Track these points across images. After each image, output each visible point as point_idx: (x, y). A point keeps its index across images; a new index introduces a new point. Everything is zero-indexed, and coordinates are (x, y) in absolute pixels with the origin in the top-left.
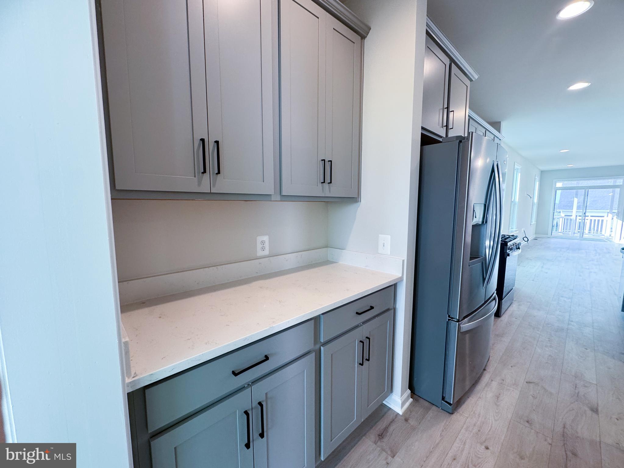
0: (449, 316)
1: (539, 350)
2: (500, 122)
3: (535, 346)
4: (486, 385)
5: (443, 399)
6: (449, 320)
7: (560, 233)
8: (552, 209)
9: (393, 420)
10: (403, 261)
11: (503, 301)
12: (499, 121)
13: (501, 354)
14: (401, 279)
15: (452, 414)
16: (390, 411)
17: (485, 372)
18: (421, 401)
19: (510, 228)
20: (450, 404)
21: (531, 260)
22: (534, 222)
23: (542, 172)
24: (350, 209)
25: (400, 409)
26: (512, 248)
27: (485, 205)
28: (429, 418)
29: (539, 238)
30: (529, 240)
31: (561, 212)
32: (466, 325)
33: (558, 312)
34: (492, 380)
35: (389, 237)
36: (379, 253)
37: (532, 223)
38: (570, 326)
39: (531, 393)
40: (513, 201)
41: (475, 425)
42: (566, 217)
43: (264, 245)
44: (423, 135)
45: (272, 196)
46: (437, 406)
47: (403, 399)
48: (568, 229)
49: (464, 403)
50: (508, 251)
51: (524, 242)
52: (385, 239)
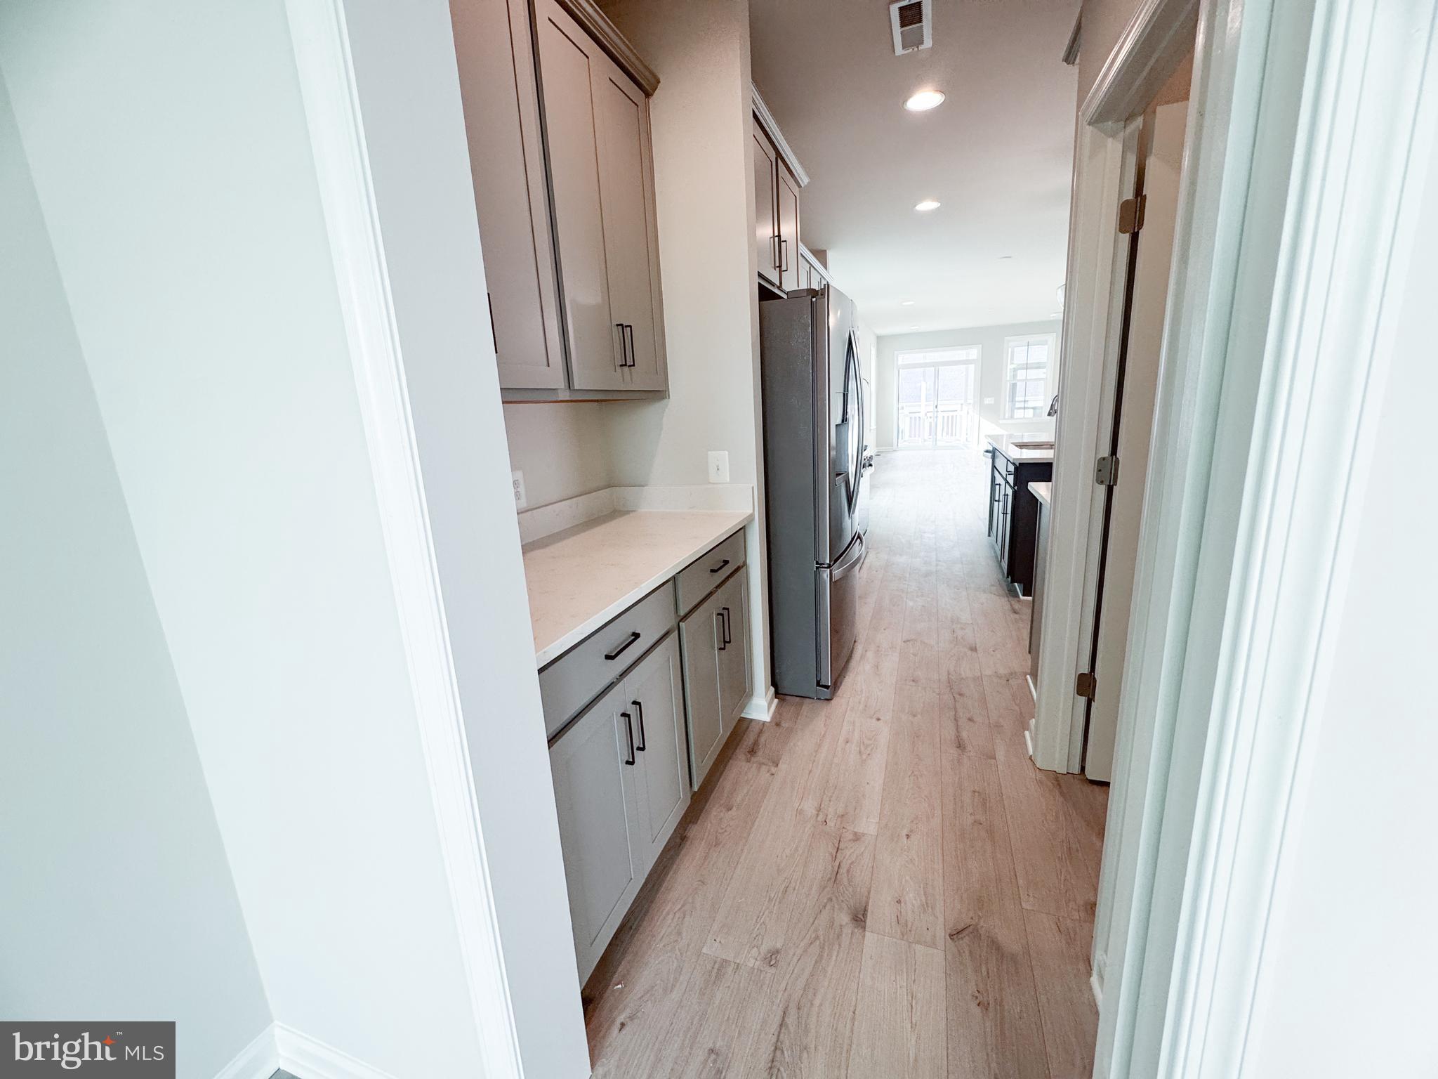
0: (817, 563)
1: (911, 604)
2: (826, 251)
3: (905, 599)
4: (861, 657)
5: (818, 684)
6: (817, 568)
9: (762, 730)
10: (753, 488)
12: (825, 249)
13: (869, 619)
14: (750, 519)
15: (831, 700)
16: (753, 723)
17: (856, 644)
18: (788, 698)
20: (827, 687)
23: (879, 338)
24: (651, 412)
25: (767, 715)
27: (844, 394)
28: (805, 713)
32: (837, 572)
33: (922, 554)
34: (866, 651)
35: (727, 453)
36: (710, 483)
38: (939, 568)
39: (911, 652)
41: (860, 703)
43: (519, 490)
44: (761, 287)
45: (559, 391)
46: (810, 698)
47: (769, 699)
49: (841, 683)
52: (720, 459)
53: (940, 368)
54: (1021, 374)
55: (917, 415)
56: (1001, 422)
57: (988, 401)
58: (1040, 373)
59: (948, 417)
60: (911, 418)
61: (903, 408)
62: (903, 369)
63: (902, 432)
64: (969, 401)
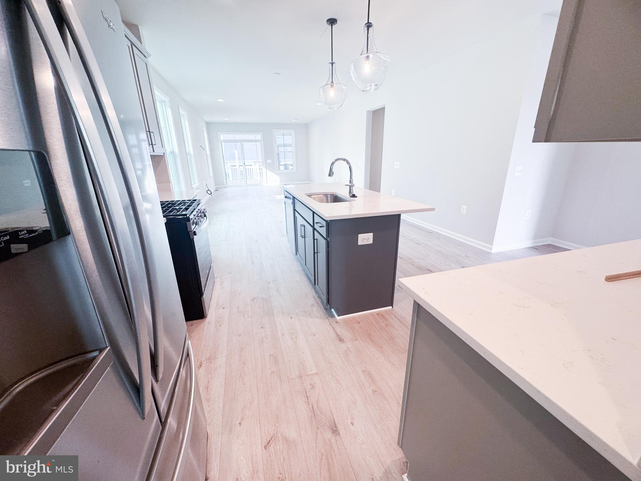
7: (231, 181)
8: (222, 161)
11: (204, 297)
19: (192, 183)
21: (218, 214)
22: (212, 175)
23: (207, 124)
26: (198, 222)
29: (219, 188)
30: (212, 192)
31: (228, 163)
37: (210, 175)
40: (188, 153)
42: (232, 167)
48: (234, 177)
50: (193, 227)
51: (208, 196)
53: (243, 143)
54: (281, 149)
55: (235, 167)
56: (276, 172)
57: (269, 161)
58: (289, 149)
59: (250, 169)
60: (232, 169)
61: (227, 163)
62: (224, 142)
63: (228, 175)
64: (259, 161)
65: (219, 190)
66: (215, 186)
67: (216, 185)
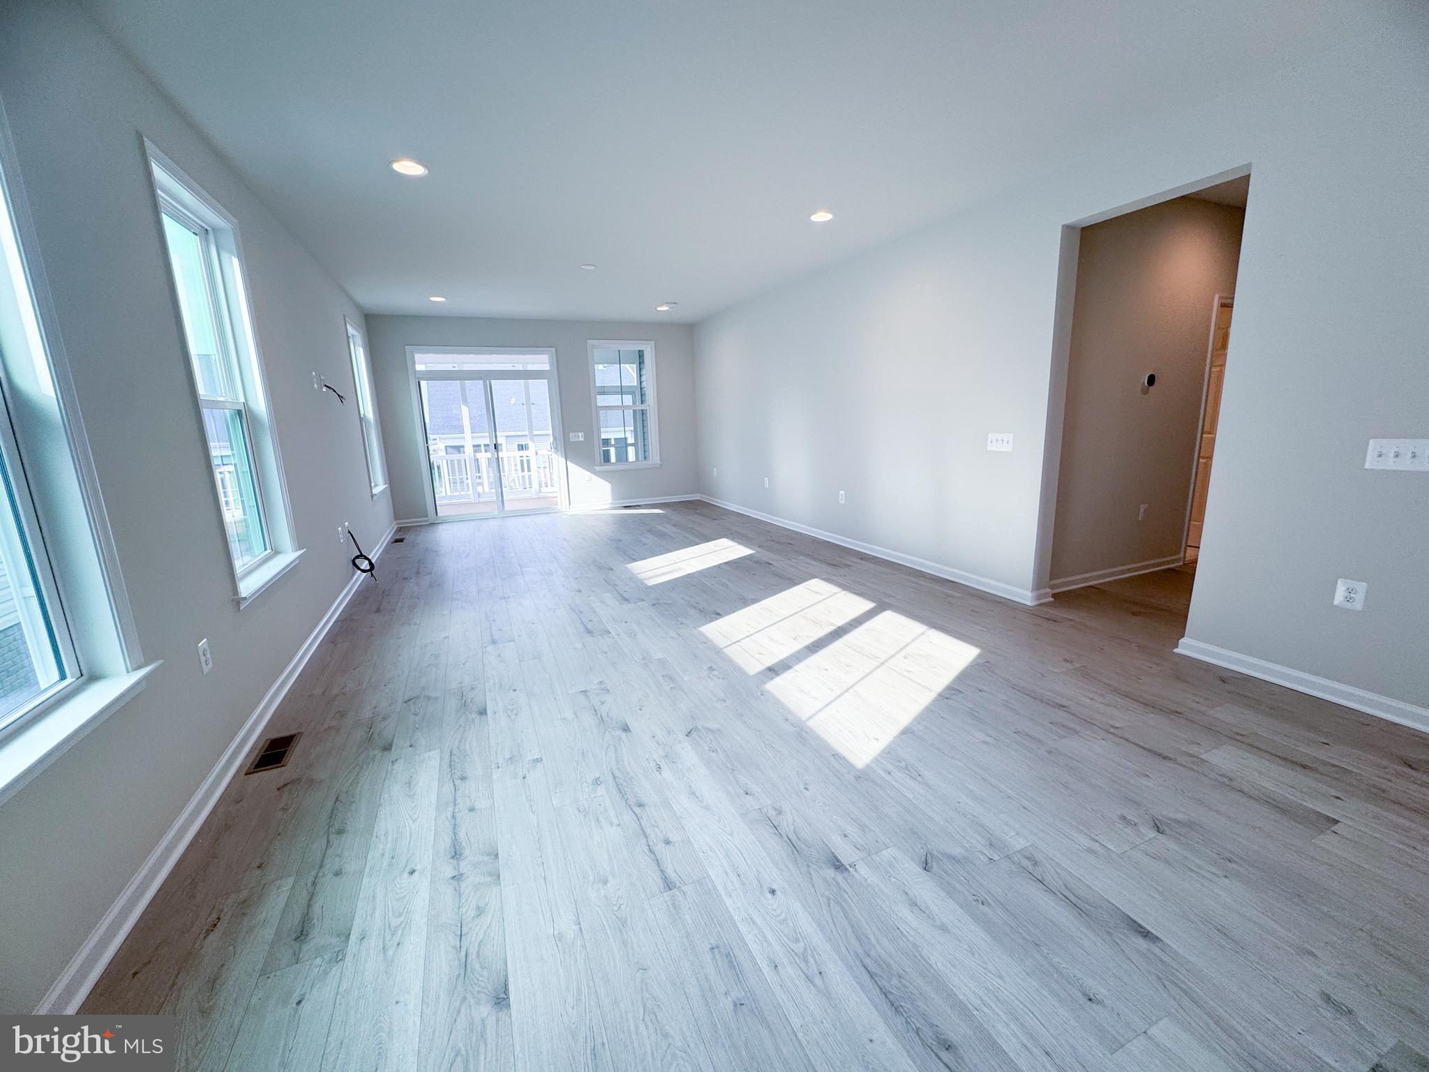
65: (409, 538)
66: (395, 523)
67: (397, 516)
